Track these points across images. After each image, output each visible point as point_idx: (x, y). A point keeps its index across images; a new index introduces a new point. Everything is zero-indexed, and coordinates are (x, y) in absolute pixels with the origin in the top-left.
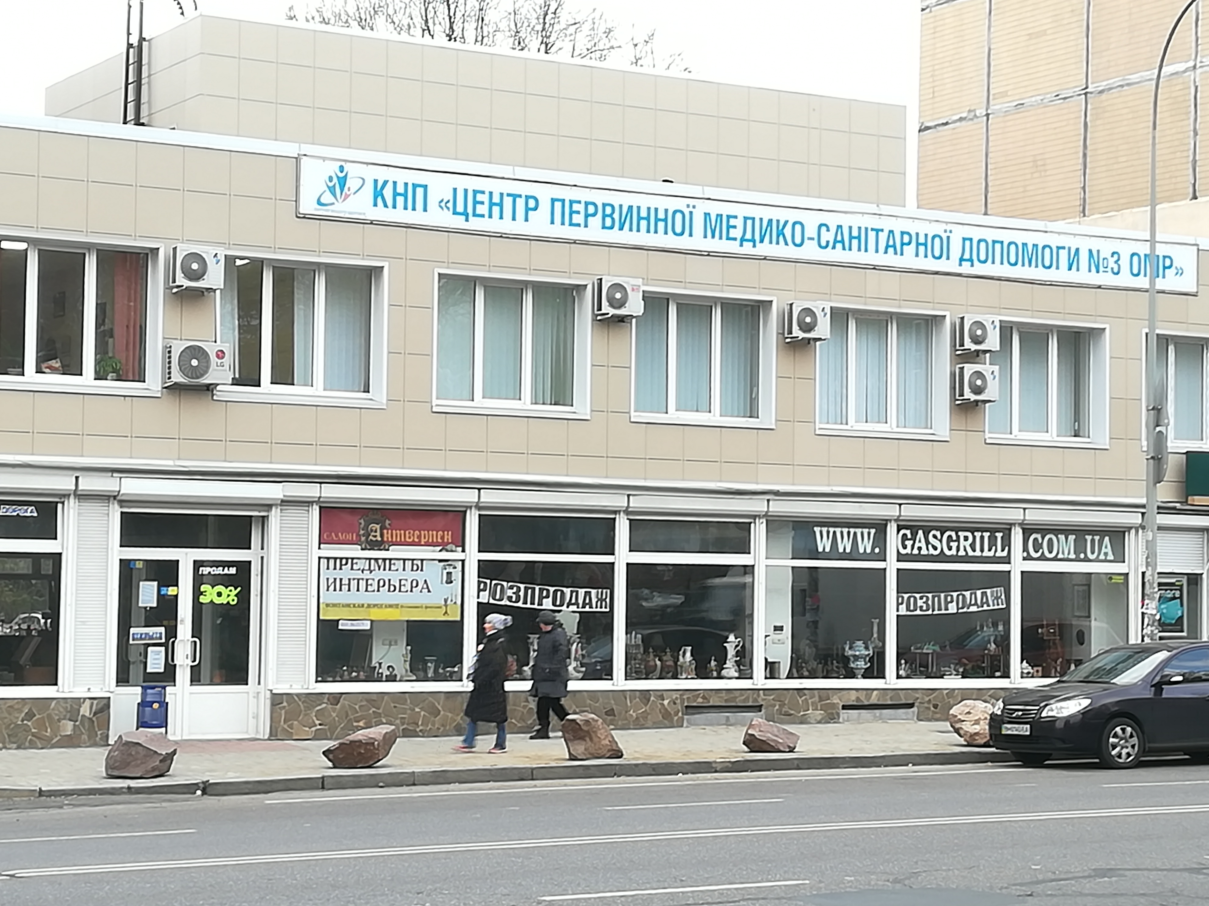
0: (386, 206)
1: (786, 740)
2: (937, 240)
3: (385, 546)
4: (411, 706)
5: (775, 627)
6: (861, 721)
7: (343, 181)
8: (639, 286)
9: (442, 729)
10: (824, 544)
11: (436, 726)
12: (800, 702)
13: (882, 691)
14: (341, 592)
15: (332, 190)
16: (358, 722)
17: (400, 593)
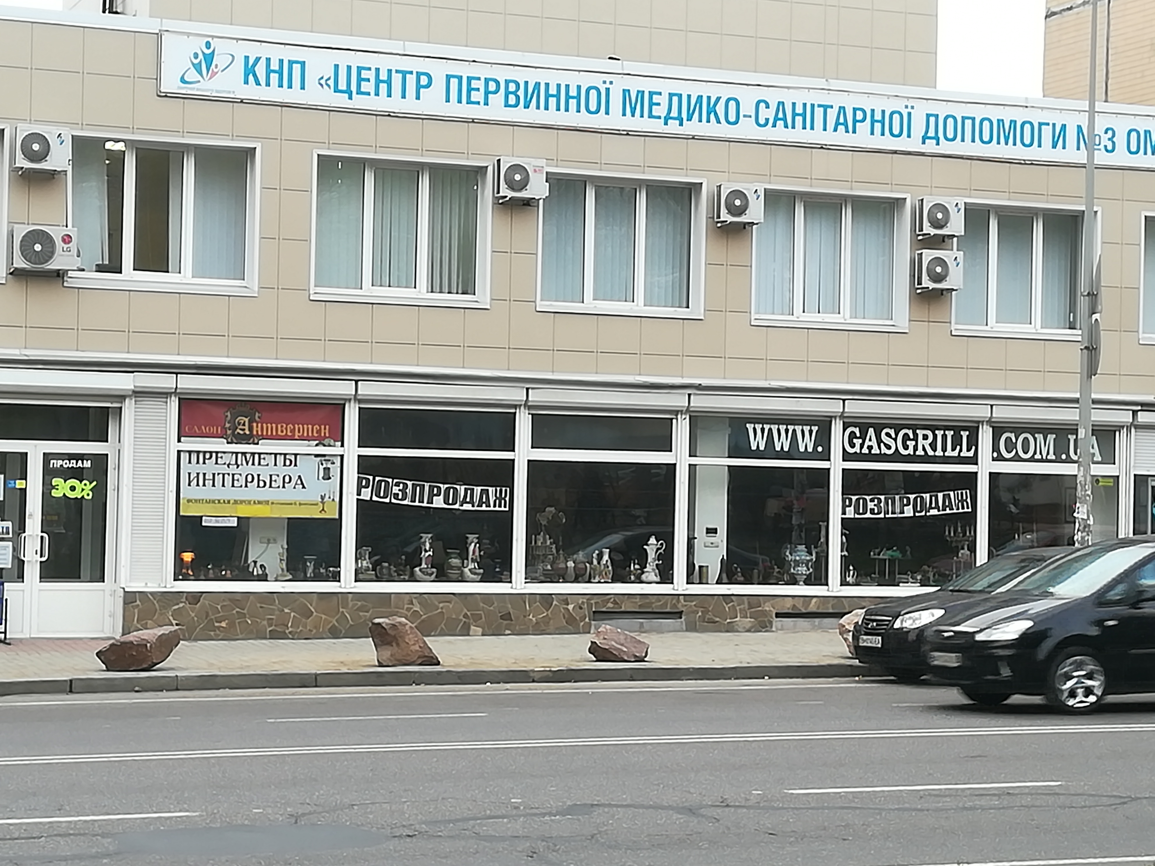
0: (258, 83)
1: (634, 649)
2: (896, 117)
3: (254, 440)
4: (280, 606)
5: (707, 529)
6: (797, 630)
7: (209, 59)
8: (543, 167)
9: (314, 631)
10: (757, 442)
11: (308, 628)
12: (727, 609)
13: (822, 598)
14: (204, 488)
15: (198, 68)
16: (220, 622)
17: (271, 489)
